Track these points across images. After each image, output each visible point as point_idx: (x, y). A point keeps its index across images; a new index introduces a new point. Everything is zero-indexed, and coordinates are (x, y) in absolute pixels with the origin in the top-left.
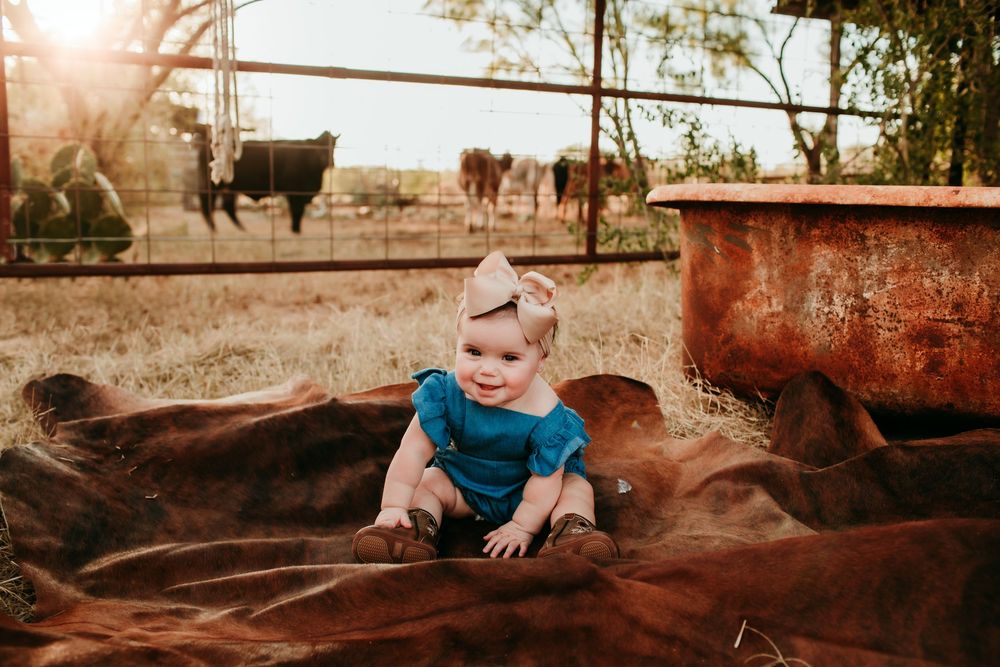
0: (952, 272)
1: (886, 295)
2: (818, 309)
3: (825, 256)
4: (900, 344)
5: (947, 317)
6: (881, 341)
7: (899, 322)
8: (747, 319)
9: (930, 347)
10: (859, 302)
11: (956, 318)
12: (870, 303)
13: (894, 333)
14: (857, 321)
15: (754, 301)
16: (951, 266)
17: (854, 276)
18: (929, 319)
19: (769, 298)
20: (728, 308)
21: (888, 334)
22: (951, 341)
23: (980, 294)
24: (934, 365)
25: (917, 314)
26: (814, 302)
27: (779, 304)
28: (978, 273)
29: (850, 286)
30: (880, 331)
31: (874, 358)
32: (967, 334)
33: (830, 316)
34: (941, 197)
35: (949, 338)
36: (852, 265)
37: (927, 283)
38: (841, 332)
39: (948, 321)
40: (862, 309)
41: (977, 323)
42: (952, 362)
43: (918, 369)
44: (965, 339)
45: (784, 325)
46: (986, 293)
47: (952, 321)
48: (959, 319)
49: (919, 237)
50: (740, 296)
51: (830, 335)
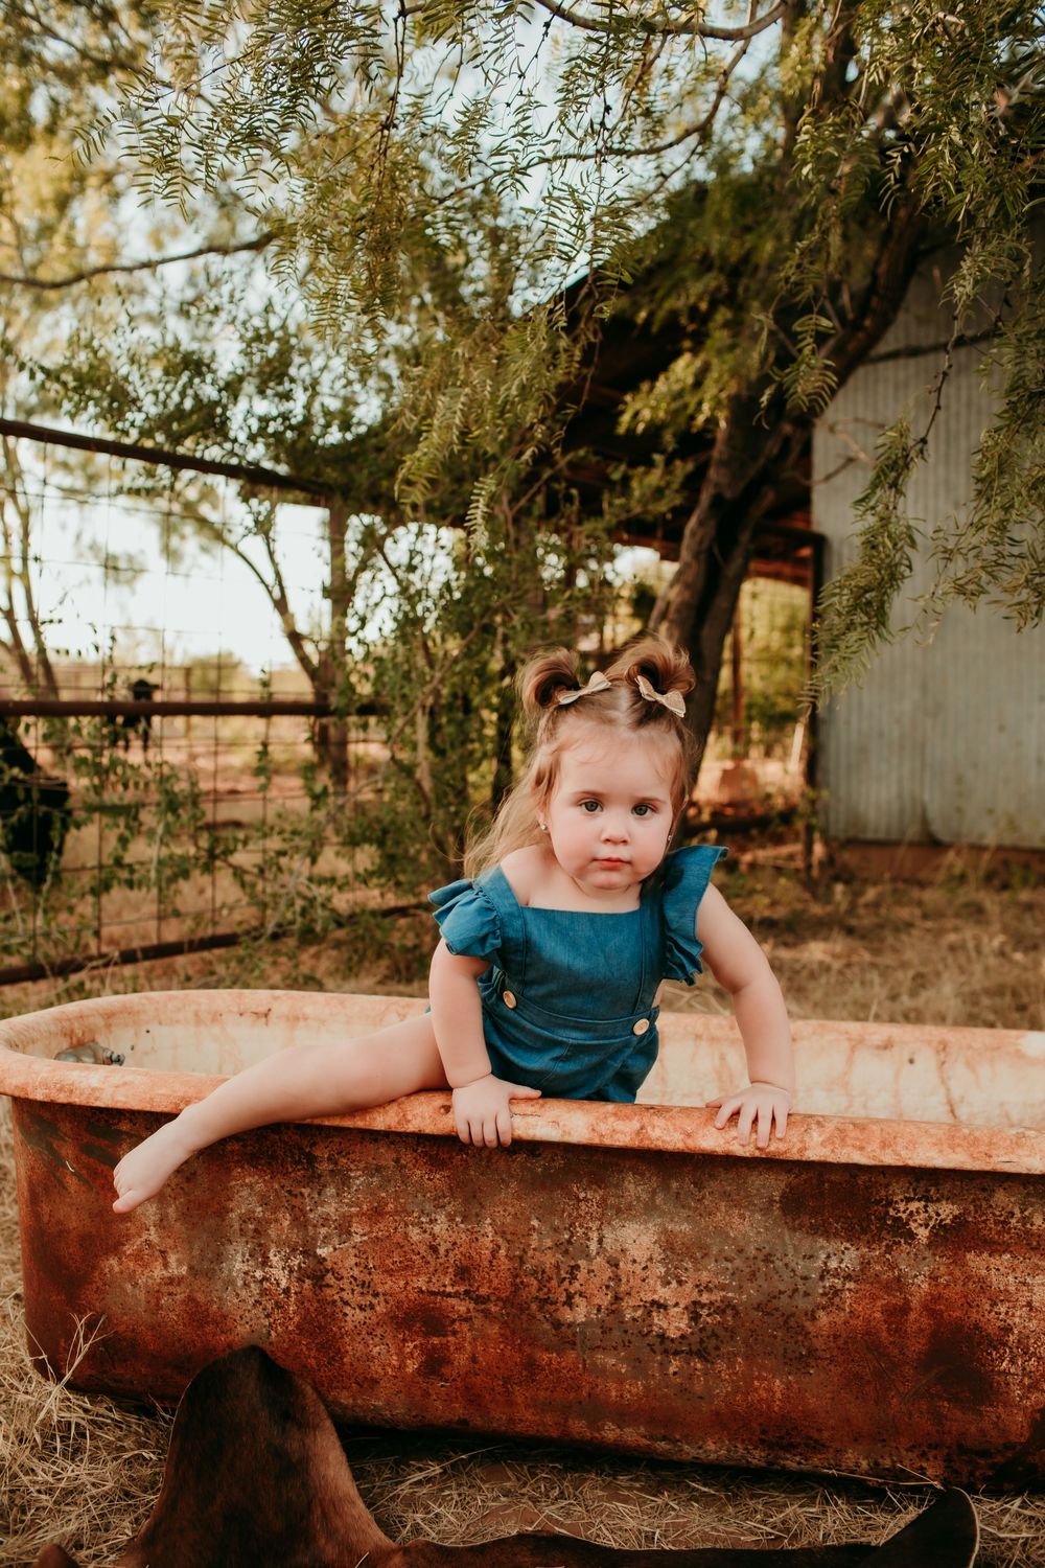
0: (451, 1218)
1: (353, 1251)
2: (246, 1273)
3: (251, 1186)
4: (379, 1332)
5: (449, 1289)
6: (349, 1326)
7: (376, 1295)
8: (129, 1287)
9: (426, 1335)
10: (310, 1262)
11: (462, 1289)
12: (329, 1265)
13: (368, 1313)
14: (310, 1294)
15: (138, 1256)
16: (449, 1208)
17: (300, 1220)
18: (421, 1291)
19: (163, 1253)
20: (94, 1267)
21: (360, 1316)
22: (456, 1326)
23: (494, 1253)
24: (434, 1364)
25: (402, 1283)
26: (238, 1262)
27: (180, 1263)
28: (489, 1221)
29: (295, 1237)
30: (347, 1310)
31: (340, 1353)
32: (480, 1315)
33: (266, 1285)
34: (423, 1118)
35: (454, 1321)
36: (295, 1201)
37: (415, 1234)
38: (286, 1312)
39: (449, 1295)
40: (317, 1274)
41: (493, 1298)
42: (461, 1360)
43: (410, 1370)
44: (477, 1323)
45: (191, 1299)
46: (502, 1252)
47: (456, 1295)
48: (467, 1292)
49: (397, 1161)
50: (115, 1248)
51: (268, 1316)
